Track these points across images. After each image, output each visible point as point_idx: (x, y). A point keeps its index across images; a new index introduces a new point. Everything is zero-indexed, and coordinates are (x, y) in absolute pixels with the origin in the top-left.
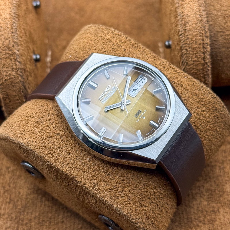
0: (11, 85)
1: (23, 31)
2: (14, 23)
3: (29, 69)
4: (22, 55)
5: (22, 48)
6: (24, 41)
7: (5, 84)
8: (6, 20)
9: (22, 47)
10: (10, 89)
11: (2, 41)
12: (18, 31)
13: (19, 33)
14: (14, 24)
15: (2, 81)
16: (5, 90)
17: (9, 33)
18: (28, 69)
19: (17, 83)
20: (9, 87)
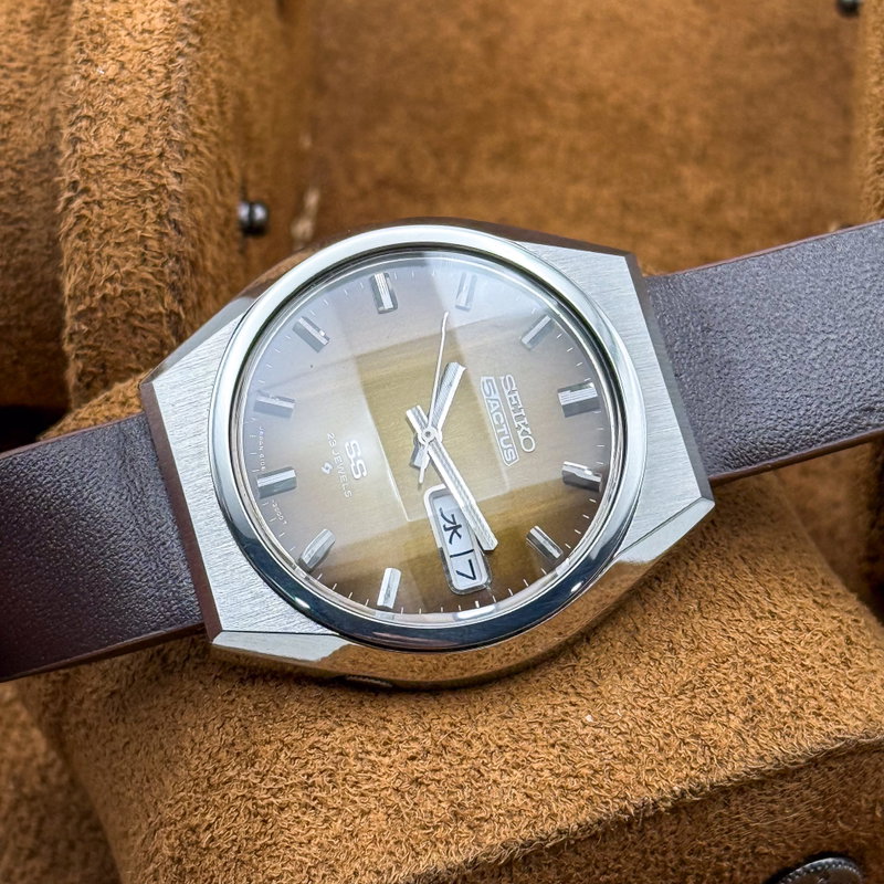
0: (124, 322)
1: (213, 95)
2: (180, 54)
3: (215, 262)
4: (191, 200)
5: (198, 170)
6: (213, 139)
7: (100, 314)
8: (146, 35)
9: (200, 164)
10: (119, 342)
11: (115, 126)
12: (194, 90)
13: (194, 99)
14: (180, 61)
15: (88, 298)
16: (95, 340)
17: (150, 97)
18: (209, 264)
19: (151, 316)
20: (117, 331)
